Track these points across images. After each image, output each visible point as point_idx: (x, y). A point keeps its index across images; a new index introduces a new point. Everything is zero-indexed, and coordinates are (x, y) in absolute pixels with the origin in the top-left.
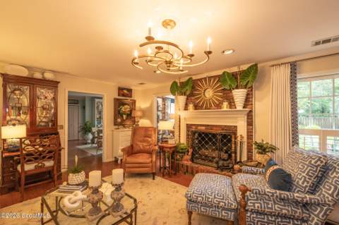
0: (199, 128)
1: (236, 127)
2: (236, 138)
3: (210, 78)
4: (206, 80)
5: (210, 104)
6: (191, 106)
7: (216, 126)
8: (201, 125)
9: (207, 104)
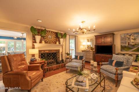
0: (46, 51)
1: (59, 50)
2: (59, 53)
3: (52, 32)
4: (50, 32)
5: (51, 42)
6: (43, 42)
7: (53, 50)
8: (47, 50)
9: (50, 41)
